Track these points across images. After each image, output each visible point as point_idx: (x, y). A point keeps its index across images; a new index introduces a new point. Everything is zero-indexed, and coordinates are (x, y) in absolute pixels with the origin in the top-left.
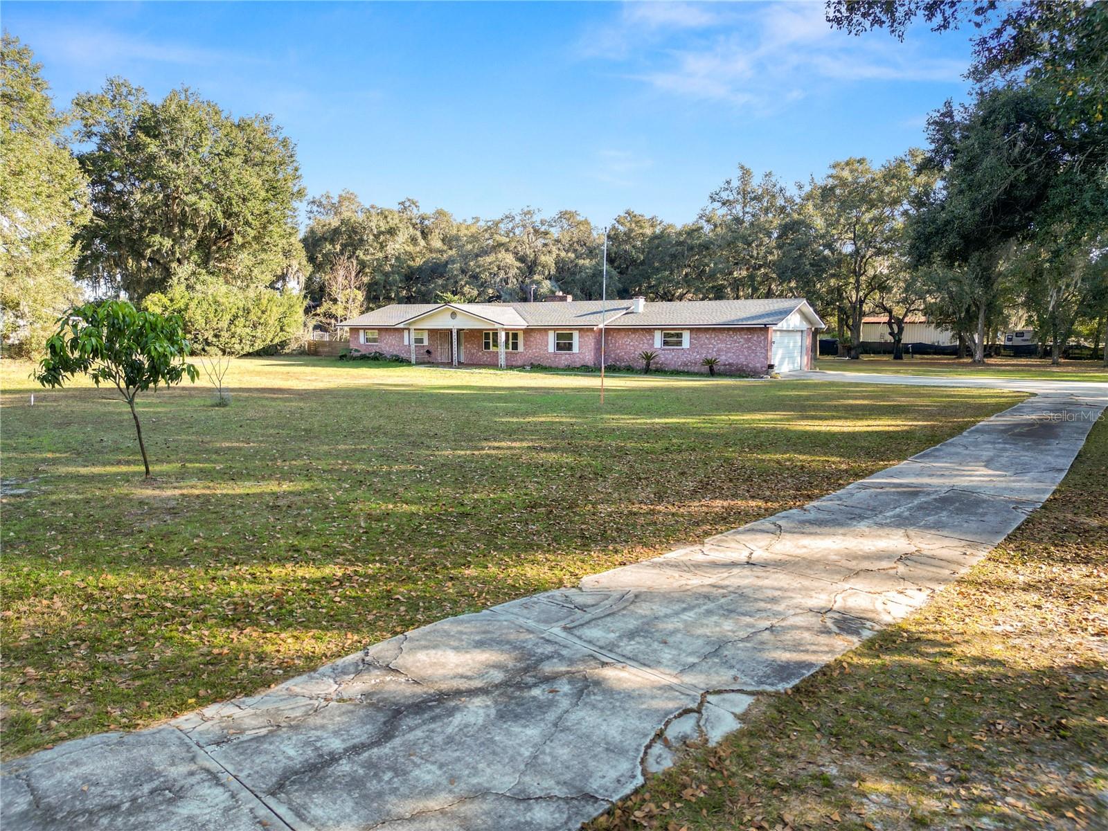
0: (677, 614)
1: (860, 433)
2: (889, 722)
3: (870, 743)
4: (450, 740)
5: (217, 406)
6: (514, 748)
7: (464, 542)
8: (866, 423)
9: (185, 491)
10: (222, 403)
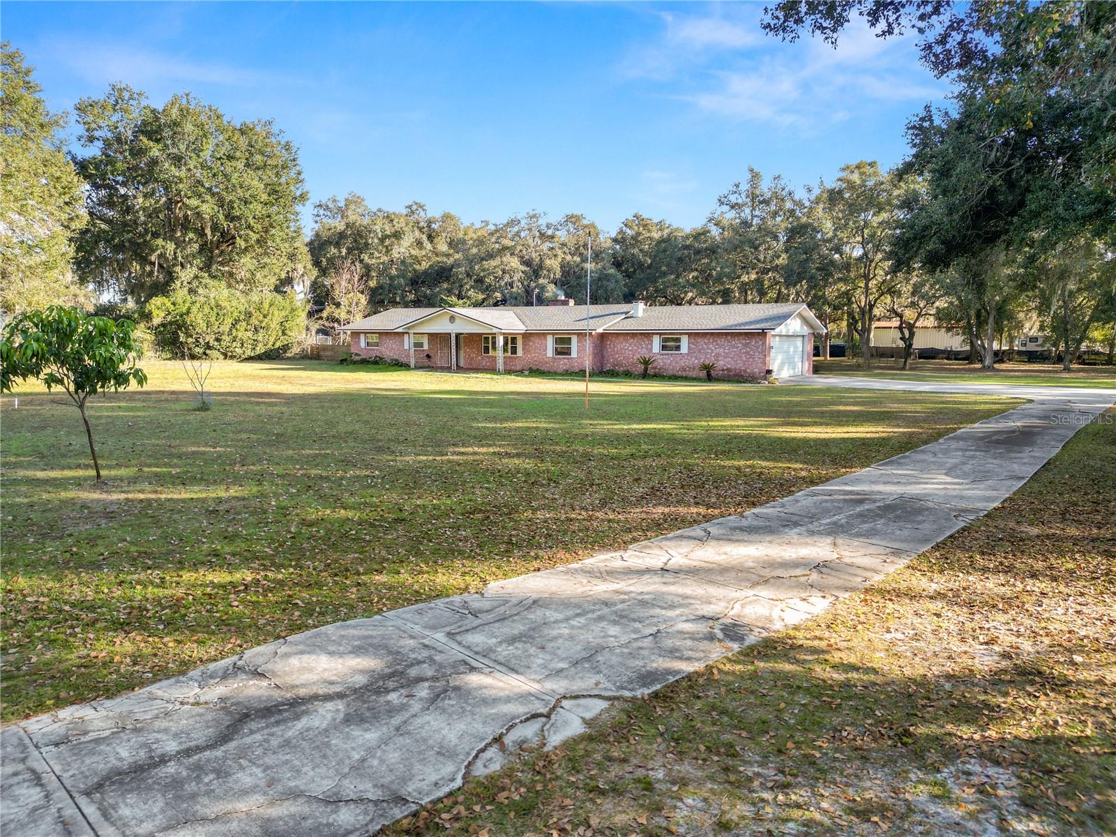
0: (567, 619)
1: (834, 440)
2: (735, 727)
3: (708, 748)
4: (287, 743)
5: (199, 410)
6: (347, 751)
7: (387, 548)
8: (845, 429)
9: (130, 496)
10: (204, 407)
